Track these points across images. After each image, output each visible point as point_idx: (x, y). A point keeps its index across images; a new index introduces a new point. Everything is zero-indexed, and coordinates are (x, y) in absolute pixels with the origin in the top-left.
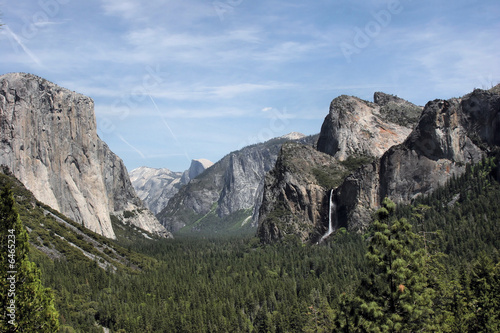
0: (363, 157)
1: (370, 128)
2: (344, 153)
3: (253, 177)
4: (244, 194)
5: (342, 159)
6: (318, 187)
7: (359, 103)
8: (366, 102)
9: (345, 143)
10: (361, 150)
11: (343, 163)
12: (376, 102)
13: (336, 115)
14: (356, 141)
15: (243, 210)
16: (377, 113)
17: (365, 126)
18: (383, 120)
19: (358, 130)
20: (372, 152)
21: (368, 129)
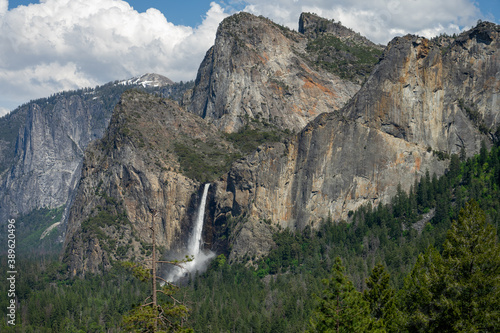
0: (268, 130)
1: (286, 78)
2: (235, 120)
3: (69, 151)
4: (50, 180)
5: (230, 129)
6: (182, 178)
7: (270, 30)
8: (284, 30)
9: (238, 100)
10: (266, 116)
11: (231, 138)
12: (302, 30)
13: (226, 49)
14: (258, 98)
15: (45, 211)
16: (303, 50)
17: (278, 74)
18: (311, 64)
19: (265, 79)
20: (287, 121)
21: (282, 78)
